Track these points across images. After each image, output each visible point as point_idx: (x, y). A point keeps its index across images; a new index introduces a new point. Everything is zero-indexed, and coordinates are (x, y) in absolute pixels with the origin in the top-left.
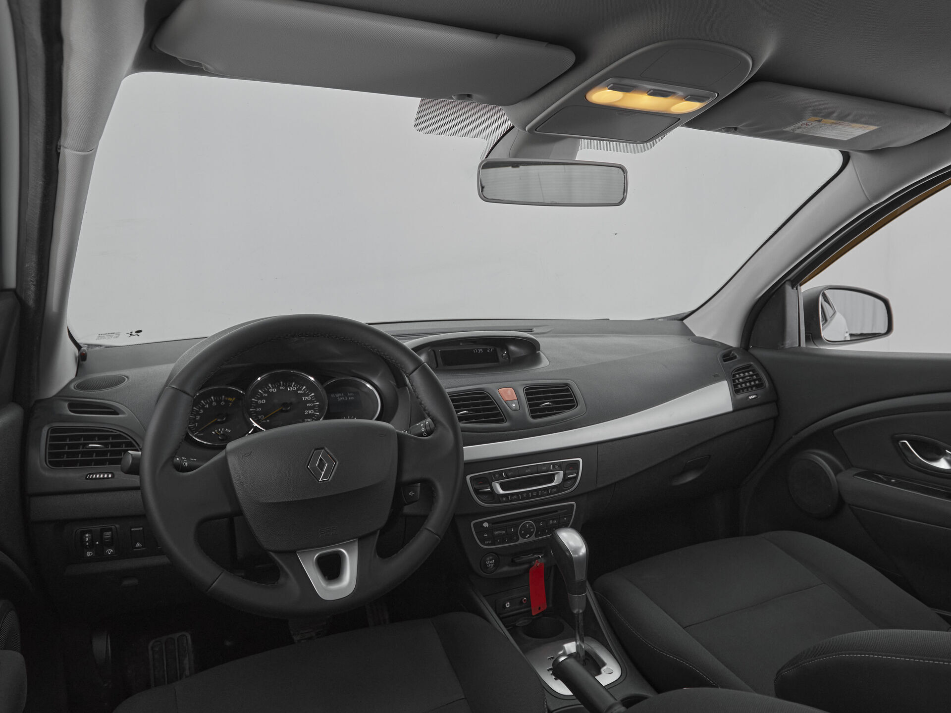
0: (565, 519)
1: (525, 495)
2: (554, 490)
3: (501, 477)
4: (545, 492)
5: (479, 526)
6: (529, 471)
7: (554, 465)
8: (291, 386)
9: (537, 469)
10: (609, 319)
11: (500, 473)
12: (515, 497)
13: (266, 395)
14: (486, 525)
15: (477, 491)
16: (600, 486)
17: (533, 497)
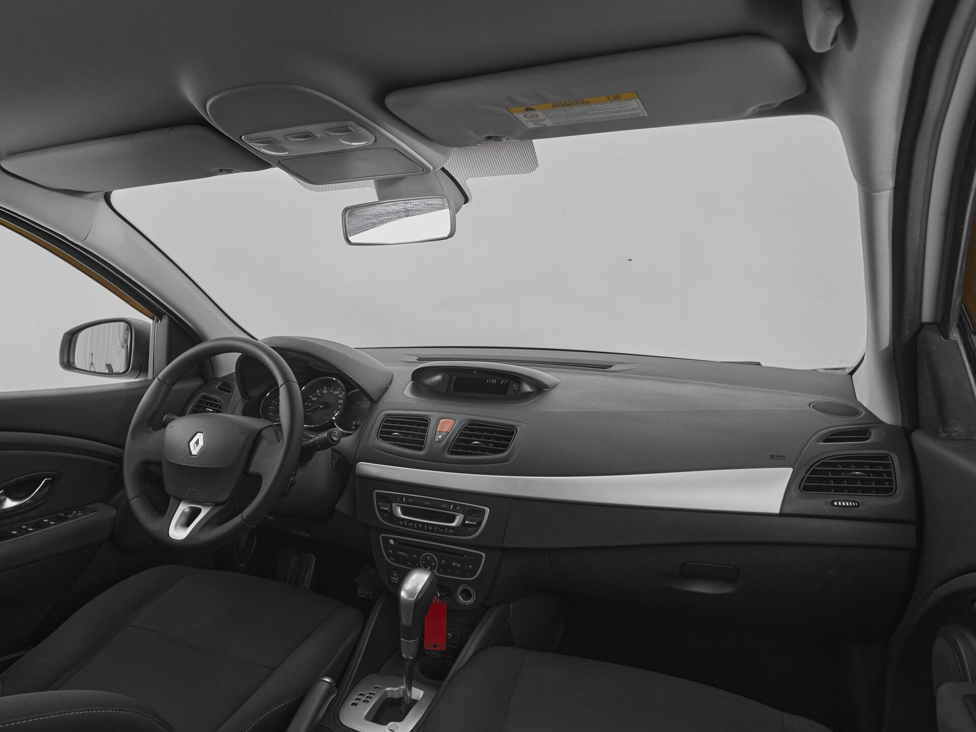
0: (471, 567)
1: (420, 526)
2: (451, 531)
3: (401, 501)
4: (441, 530)
5: (386, 540)
6: (429, 503)
7: (455, 505)
8: (337, 390)
9: (437, 505)
10: (759, 364)
11: (401, 497)
12: (412, 524)
13: (319, 394)
14: (392, 542)
15: (378, 506)
16: (507, 544)
17: (428, 530)
